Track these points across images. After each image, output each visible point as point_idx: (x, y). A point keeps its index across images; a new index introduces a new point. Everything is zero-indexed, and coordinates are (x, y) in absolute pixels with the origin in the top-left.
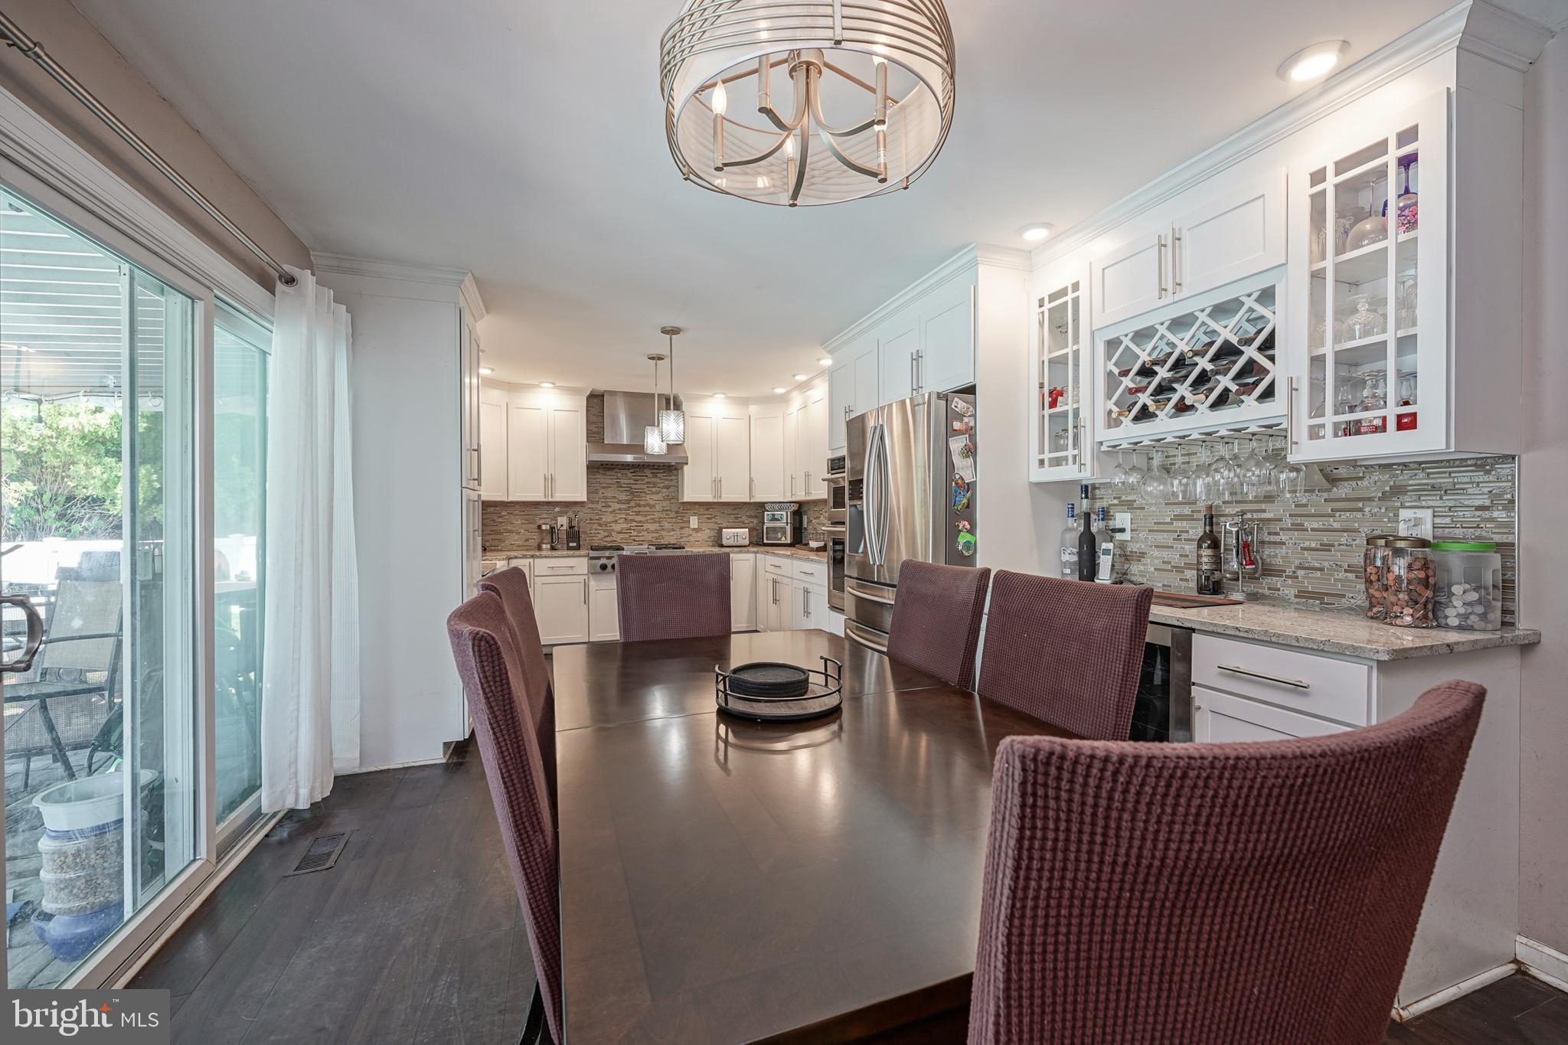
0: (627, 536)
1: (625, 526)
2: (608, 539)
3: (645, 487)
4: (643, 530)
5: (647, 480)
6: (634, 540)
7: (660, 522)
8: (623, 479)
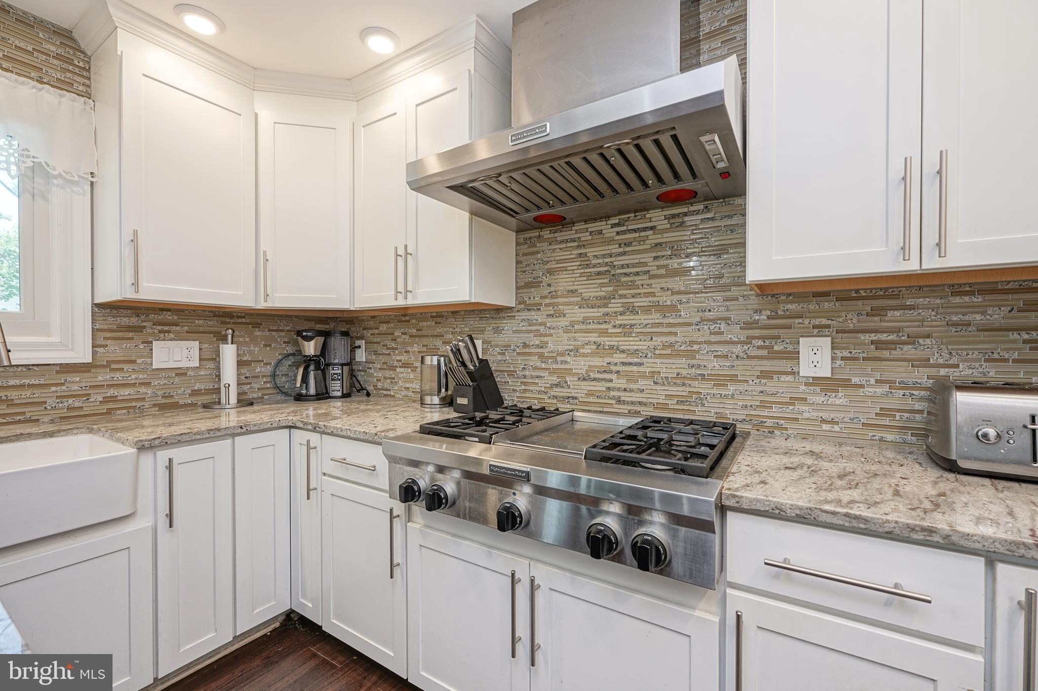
0: (601, 387)
1: (598, 362)
2: (557, 392)
3: (647, 258)
4: (643, 376)
5: (654, 238)
6: (619, 401)
7: (691, 354)
8: (591, 244)
